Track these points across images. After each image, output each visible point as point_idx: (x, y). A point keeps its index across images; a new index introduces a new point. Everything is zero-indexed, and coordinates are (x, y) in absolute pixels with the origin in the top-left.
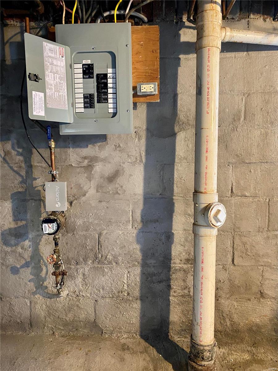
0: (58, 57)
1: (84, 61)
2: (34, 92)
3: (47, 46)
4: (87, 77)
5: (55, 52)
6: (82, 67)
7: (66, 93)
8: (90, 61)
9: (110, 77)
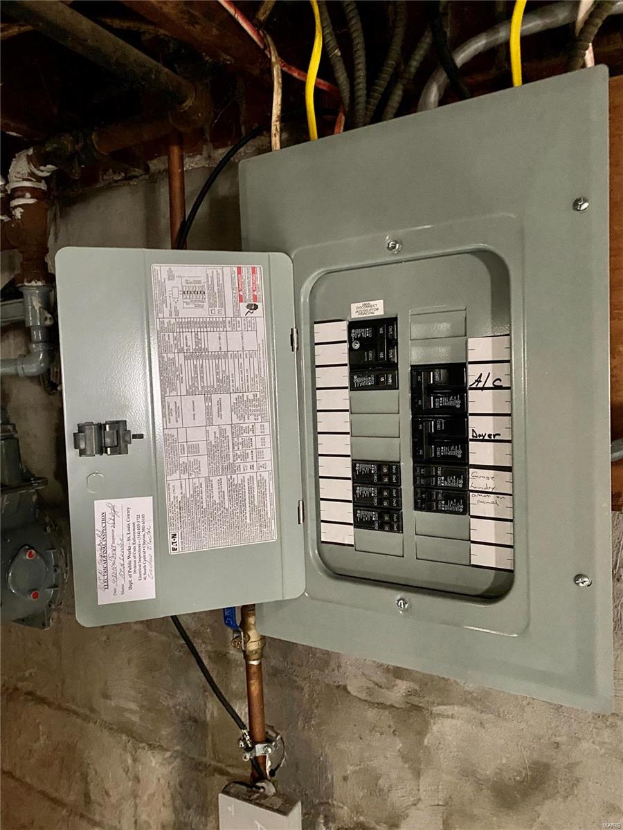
0: (230, 313)
1: (354, 306)
2: (100, 506)
3: (171, 277)
4: (370, 381)
5: (212, 295)
6: (346, 338)
7: (270, 466)
8: (379, 304)
9: (478, 381)
